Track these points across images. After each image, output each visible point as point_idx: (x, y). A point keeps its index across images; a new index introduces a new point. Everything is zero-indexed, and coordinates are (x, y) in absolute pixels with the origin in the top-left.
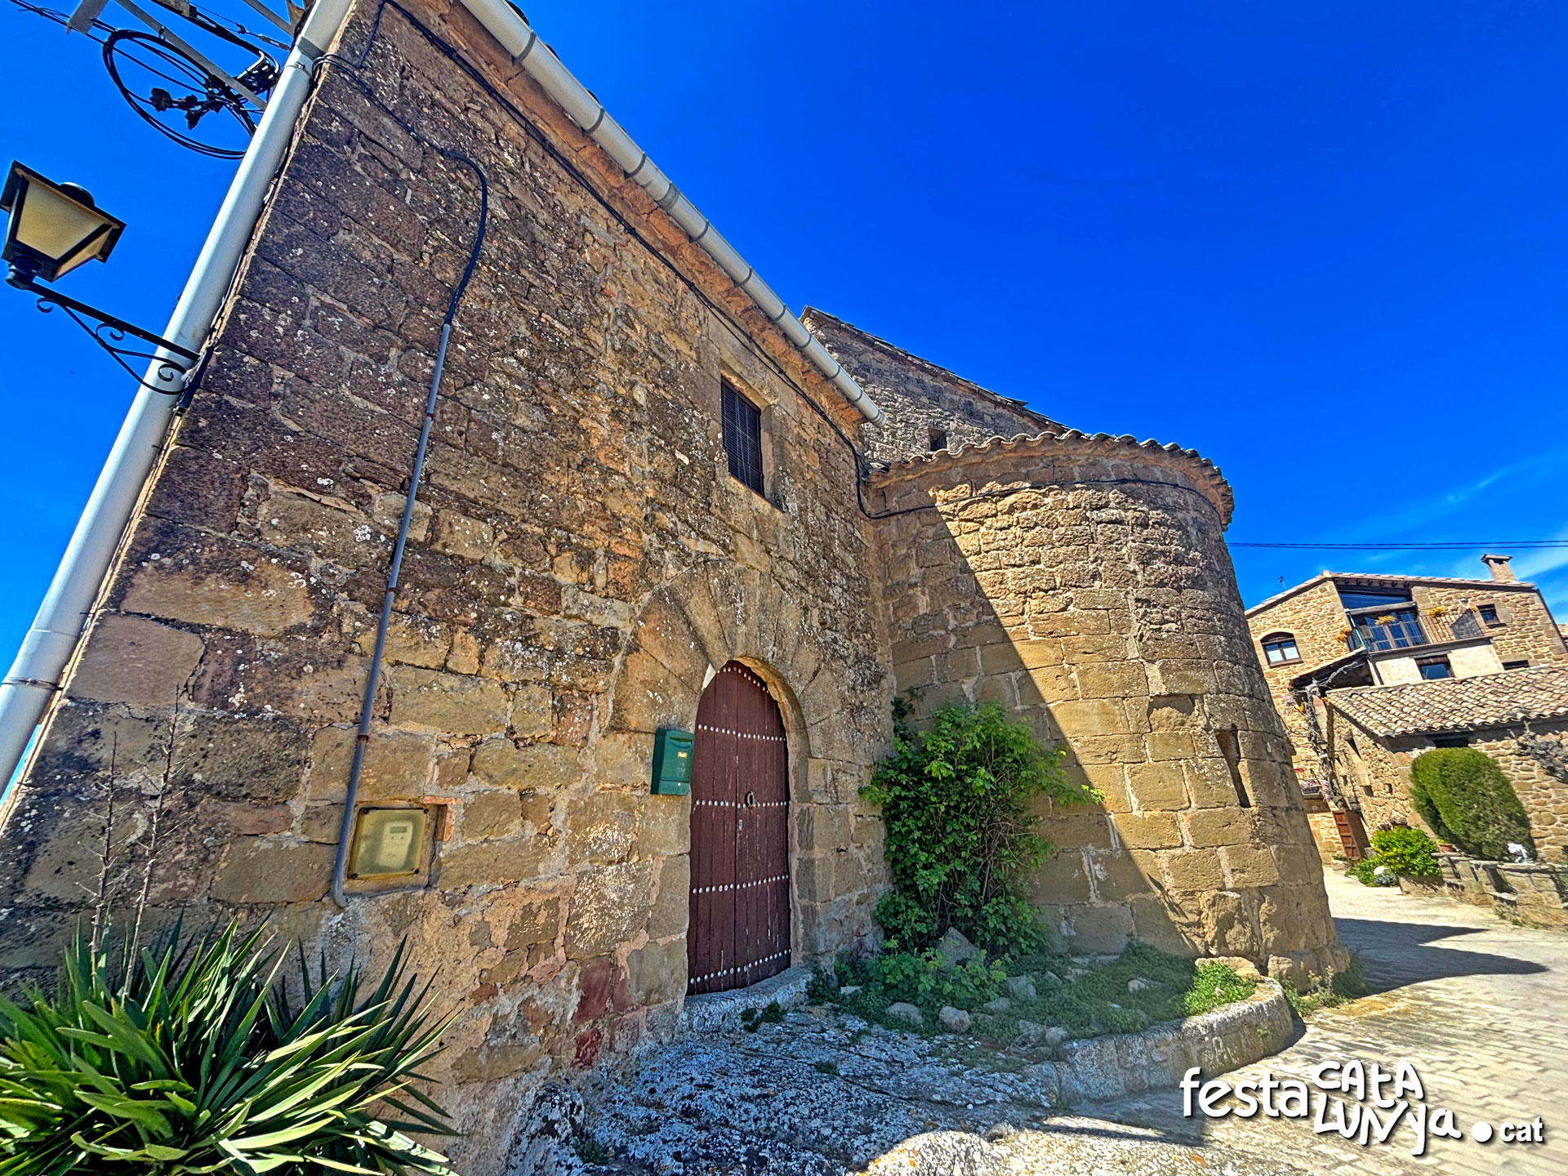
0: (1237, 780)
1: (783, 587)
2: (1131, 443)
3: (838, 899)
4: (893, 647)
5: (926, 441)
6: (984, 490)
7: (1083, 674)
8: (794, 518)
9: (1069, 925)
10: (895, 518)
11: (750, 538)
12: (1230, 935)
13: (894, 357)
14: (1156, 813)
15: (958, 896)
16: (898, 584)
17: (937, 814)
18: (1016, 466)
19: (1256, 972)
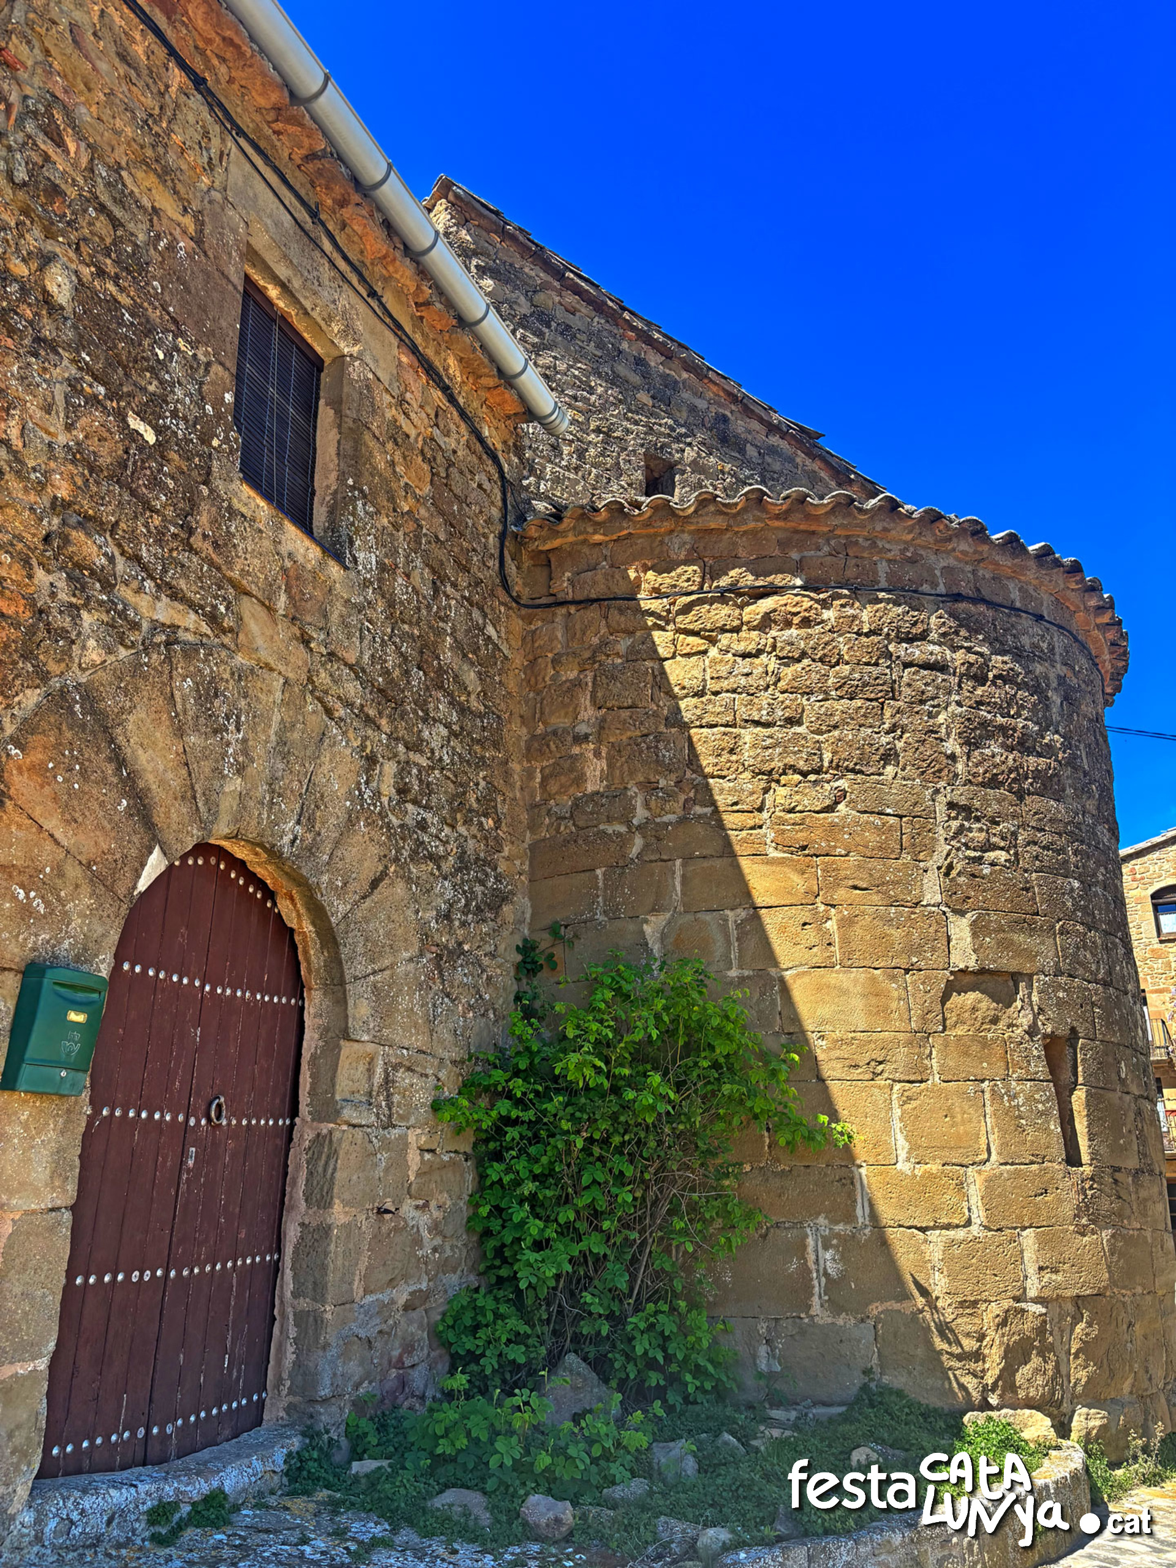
0: (1067, 1120)
1: (329, 712)
2: (978, 532)
3: (369, 1299)
4: (533, 847)
5: (639, 475)
6: (724, 581)
7: (846, 923)
8: (366, 583)
9: (771, 1355)
10: (562, 611)
11: (270, 610)
12: (1024, 1373)
13: (598, 307)
14: (934, 1167)
15: (589, 1298)
16: (555, 733)
17: (569, 1152)
18: (784, 544)
19: (1052, 1433)
